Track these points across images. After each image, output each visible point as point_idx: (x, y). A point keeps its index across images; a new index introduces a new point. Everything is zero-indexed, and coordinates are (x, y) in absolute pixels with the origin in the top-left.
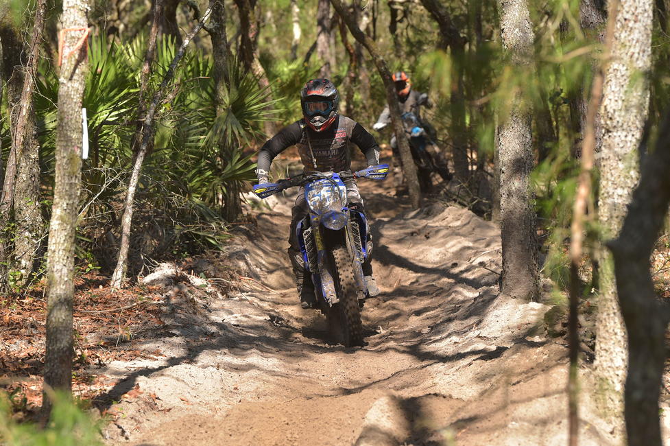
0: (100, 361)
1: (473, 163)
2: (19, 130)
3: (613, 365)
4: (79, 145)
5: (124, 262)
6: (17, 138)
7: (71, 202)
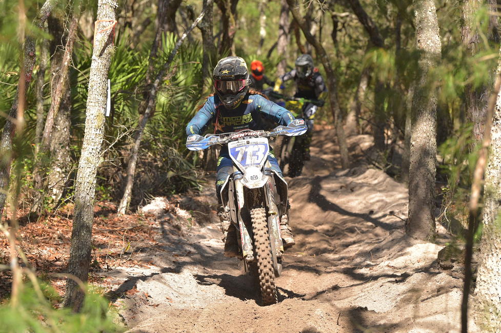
0: (108, 266)
1: (389, 138)
2: (57, 93)
3: (489, 293)
4: (104, 106)
5: (129, 195)
6: (56, 99)
7: (95, 148)
